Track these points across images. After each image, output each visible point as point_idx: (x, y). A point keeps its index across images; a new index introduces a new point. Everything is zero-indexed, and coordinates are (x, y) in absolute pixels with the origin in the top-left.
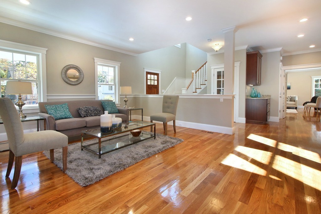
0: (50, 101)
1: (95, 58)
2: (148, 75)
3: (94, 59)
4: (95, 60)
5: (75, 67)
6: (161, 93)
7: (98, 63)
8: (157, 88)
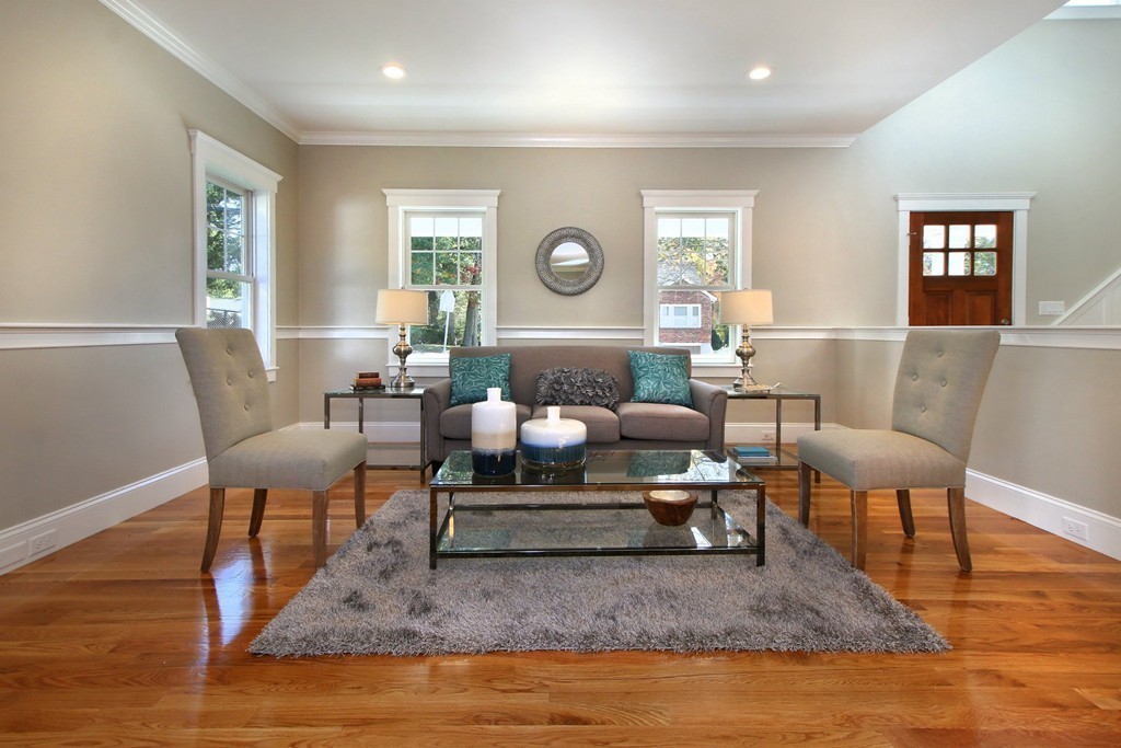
0: (504, 344)
1: (643, 192)
2: (927, 229)
3: (642, 198)
4: (645, 199)
5: (573, 232)
6: (1029, 319)
7: (657, 209)
8: (995, 292)
